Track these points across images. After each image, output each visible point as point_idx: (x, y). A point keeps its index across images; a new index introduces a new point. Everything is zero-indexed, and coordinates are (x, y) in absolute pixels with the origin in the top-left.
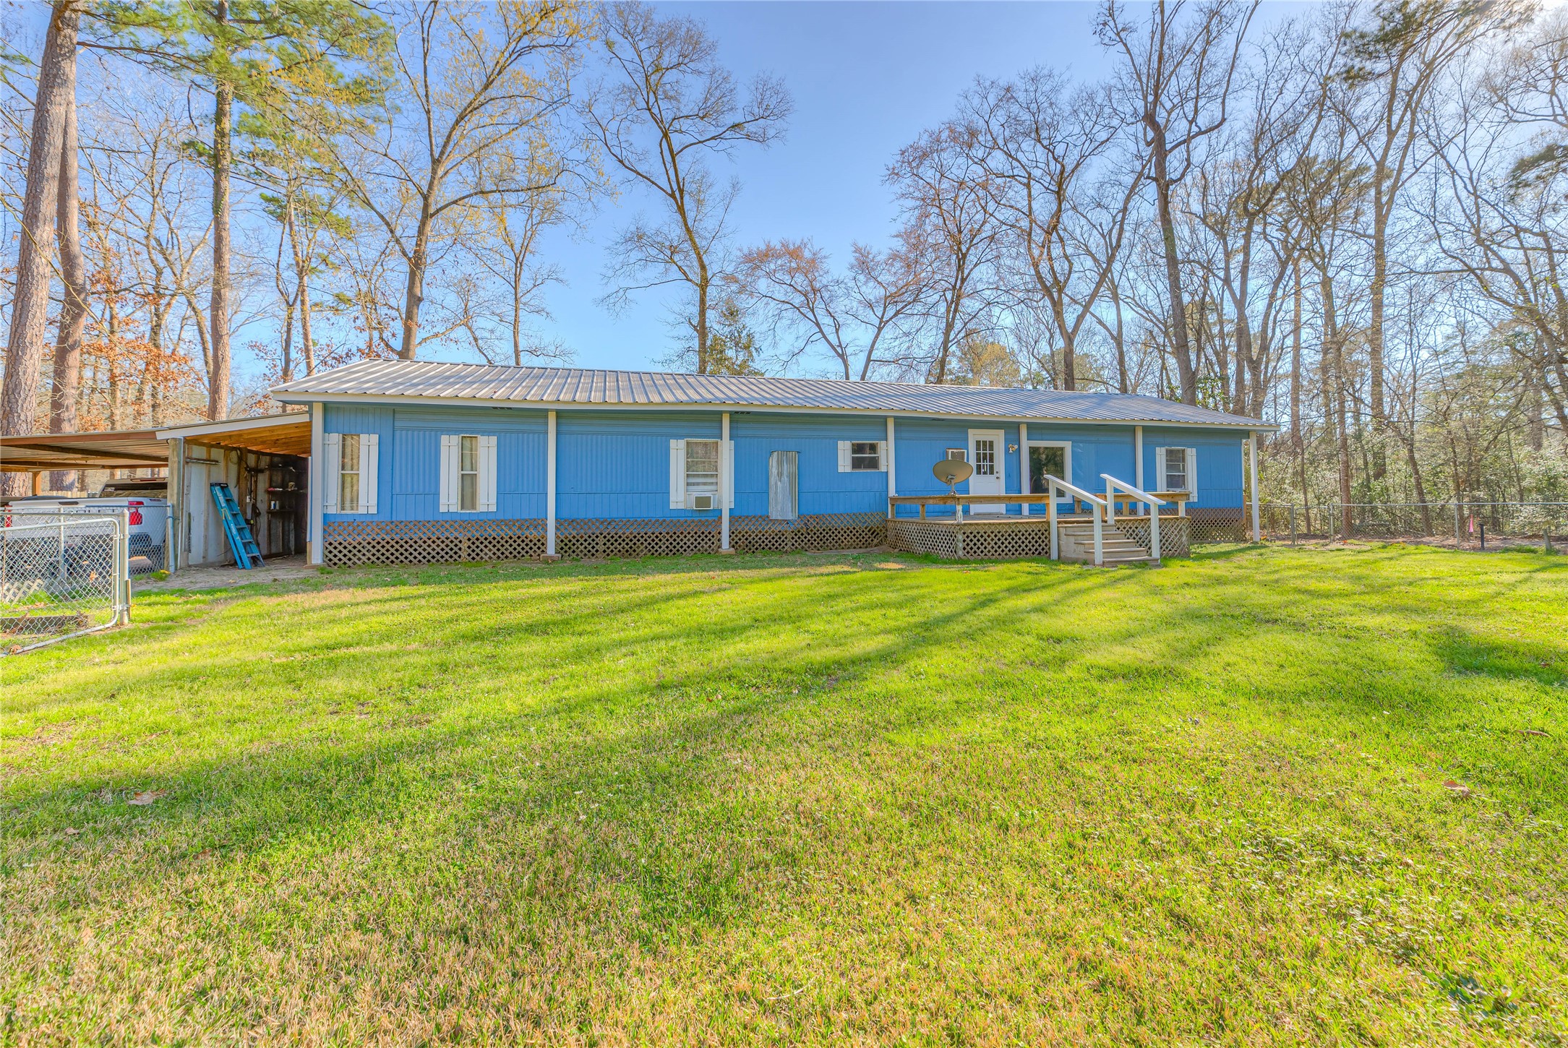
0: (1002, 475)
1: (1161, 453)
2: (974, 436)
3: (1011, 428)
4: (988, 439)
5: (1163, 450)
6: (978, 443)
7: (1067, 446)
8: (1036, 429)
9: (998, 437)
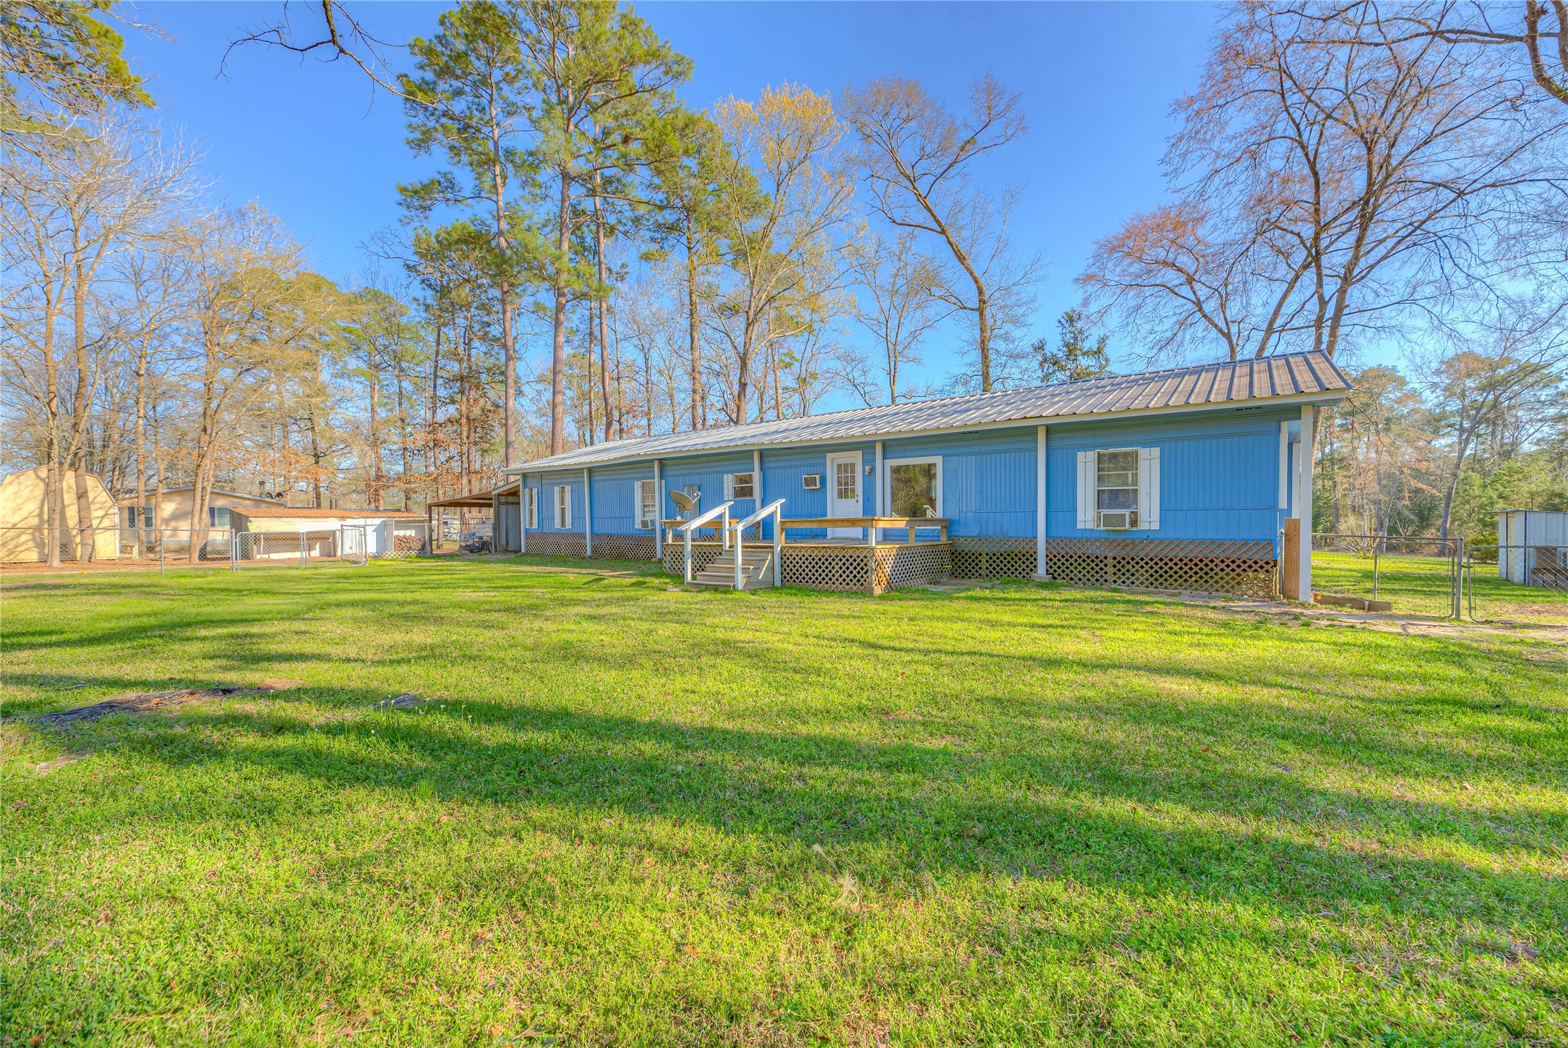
0: (860, 498)
1: (1086, 463)
2: (833, 460)
3: (865, 446)
4: (849, 461)
5: (1092, 455)
6: (839, 466)
7: (938, 460)
8: (891, 446)
9: (856, 457)
